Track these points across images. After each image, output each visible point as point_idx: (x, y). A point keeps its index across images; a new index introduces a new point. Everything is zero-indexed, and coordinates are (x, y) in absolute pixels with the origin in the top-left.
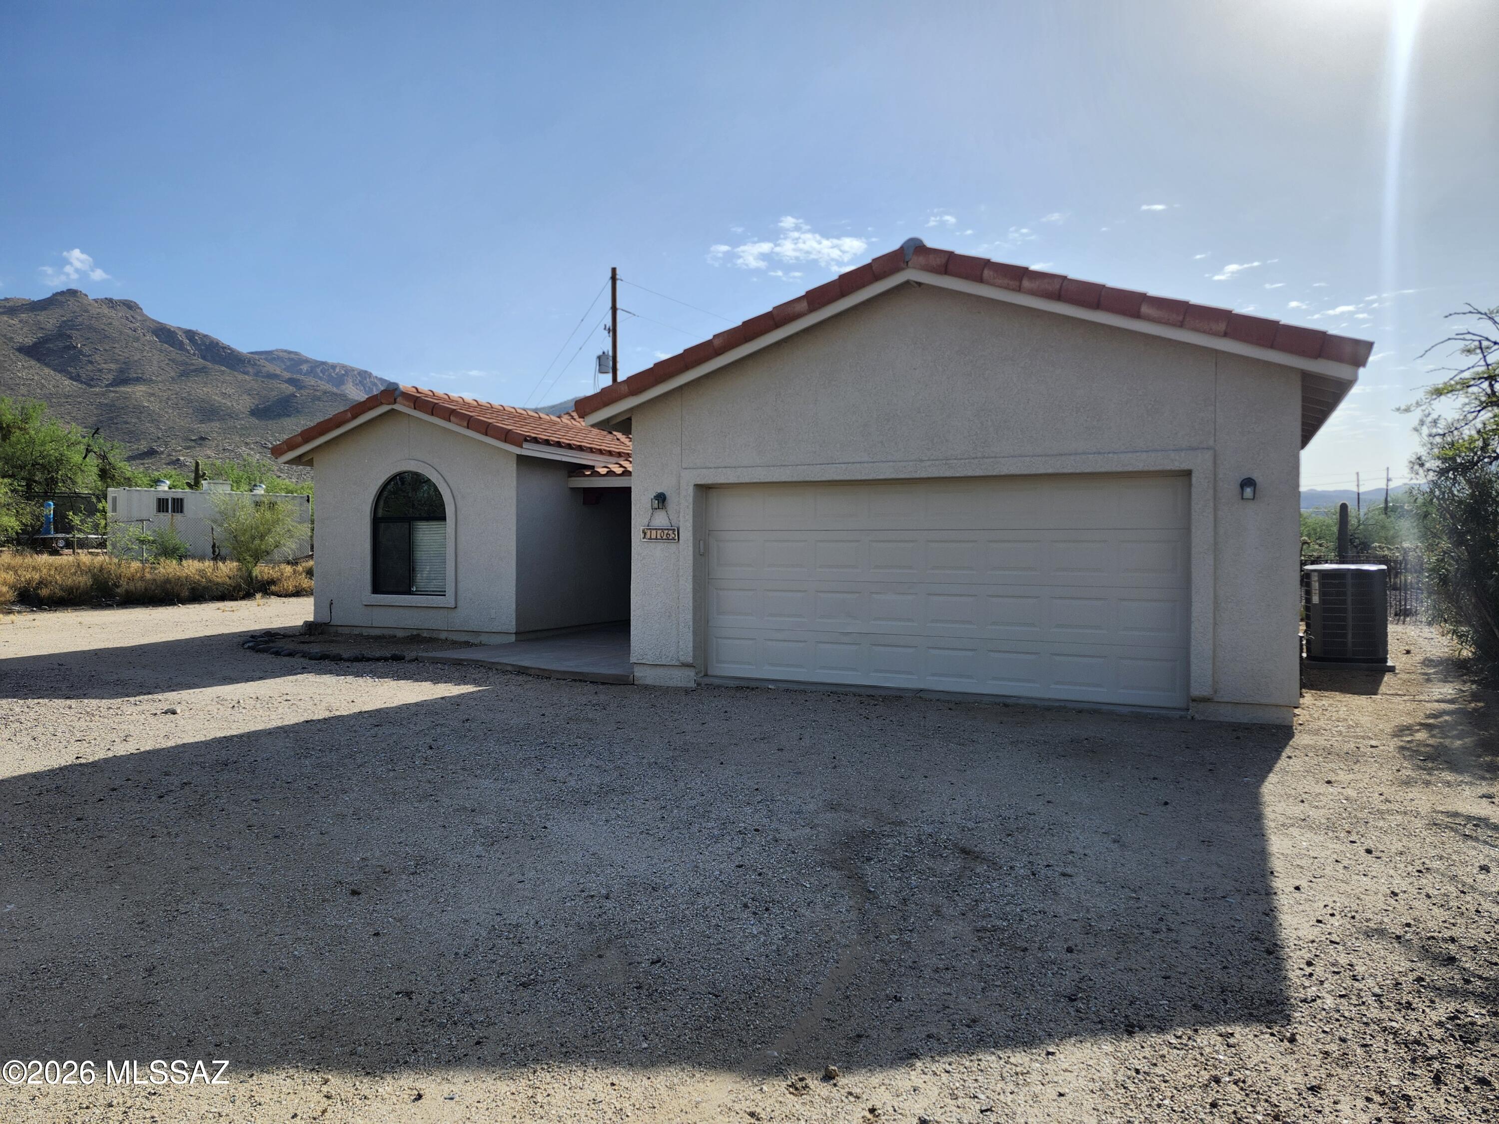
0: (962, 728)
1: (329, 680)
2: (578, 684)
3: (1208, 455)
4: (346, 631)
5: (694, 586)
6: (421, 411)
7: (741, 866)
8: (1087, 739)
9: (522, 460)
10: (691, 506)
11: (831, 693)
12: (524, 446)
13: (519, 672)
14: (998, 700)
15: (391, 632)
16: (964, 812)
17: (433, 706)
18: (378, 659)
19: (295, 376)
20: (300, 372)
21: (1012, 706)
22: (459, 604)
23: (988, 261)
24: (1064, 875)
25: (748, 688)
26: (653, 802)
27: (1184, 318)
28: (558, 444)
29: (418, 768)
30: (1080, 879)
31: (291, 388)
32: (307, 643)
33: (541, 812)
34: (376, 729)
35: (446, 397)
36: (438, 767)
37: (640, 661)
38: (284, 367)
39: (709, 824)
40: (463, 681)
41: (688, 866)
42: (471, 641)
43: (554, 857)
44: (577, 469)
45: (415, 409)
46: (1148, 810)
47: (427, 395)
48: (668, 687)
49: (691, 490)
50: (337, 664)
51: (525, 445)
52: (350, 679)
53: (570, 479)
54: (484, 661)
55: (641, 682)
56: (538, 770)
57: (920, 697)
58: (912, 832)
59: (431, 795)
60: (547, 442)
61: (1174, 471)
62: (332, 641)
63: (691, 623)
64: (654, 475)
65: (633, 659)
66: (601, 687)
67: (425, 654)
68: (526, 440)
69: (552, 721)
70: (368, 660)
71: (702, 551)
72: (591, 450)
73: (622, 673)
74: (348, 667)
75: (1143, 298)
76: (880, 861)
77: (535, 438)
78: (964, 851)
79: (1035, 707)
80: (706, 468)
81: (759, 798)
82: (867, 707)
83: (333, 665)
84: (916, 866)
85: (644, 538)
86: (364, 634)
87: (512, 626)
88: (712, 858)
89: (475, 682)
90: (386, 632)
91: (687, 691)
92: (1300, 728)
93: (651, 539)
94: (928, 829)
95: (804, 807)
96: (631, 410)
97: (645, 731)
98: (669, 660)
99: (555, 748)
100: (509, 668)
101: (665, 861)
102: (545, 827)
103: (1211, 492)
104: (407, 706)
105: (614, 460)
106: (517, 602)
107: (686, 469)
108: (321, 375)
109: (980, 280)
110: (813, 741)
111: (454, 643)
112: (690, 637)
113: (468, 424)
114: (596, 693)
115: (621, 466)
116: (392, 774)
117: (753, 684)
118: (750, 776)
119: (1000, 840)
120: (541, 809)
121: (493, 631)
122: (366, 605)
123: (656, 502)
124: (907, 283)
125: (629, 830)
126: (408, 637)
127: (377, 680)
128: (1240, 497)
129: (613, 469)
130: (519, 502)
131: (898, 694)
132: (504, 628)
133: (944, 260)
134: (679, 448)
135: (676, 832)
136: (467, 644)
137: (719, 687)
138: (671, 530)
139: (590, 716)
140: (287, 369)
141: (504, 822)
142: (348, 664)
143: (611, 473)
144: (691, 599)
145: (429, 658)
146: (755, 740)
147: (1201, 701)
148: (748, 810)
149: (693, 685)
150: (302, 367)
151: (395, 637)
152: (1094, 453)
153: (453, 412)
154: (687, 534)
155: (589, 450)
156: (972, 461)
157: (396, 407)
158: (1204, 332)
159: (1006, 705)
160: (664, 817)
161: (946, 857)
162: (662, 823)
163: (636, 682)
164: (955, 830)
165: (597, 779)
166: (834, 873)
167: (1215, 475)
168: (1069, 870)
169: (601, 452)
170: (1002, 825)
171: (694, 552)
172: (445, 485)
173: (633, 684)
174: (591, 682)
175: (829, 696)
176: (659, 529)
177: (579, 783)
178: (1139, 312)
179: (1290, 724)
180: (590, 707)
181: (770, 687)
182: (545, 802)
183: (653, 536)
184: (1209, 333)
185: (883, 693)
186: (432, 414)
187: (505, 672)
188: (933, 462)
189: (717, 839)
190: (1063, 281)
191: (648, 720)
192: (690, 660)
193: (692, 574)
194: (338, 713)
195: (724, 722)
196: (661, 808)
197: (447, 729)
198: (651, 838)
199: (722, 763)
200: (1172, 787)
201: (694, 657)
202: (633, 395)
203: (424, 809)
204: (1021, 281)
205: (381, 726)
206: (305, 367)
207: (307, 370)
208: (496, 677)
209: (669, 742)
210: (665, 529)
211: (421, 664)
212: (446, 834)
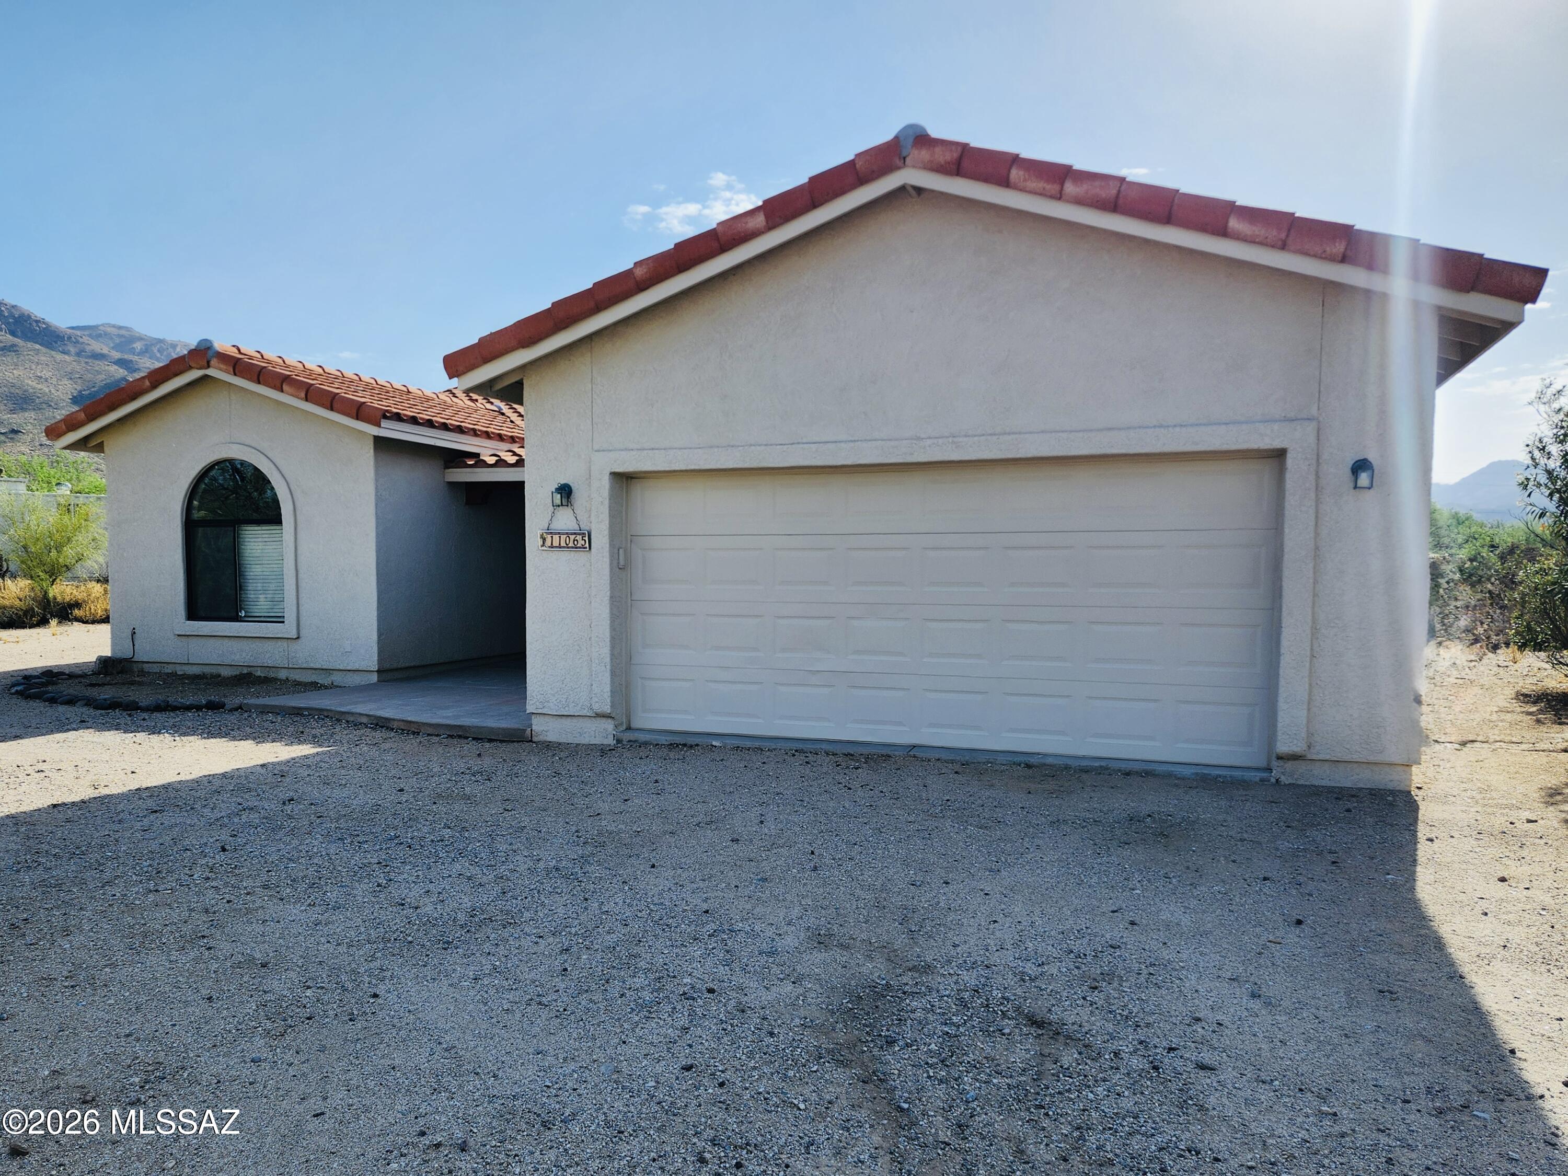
0: (979, 801)
1: (112, 738)
2: (455, 741)
3: (1311, 428)
4: (156, 669)
5: (611, 609)
6: (243, 378)
7: (688, 1068)
8: (1149, 816)
9: (381, 444)
10: (607, 502)
11: (796, 751)
12: (382, 426)
13: (377, 725)
14: (1018, 759)
15: (214, 670)
16: (1016, 945)
17: (246, 777)
18: (188, 708)
19: (126, 357)
20: (132, 352)
21: (1037, 767)
22: (302, 633)
23: (1017, 155)
24: (1202, 1067)
25: (685, 745)
26: (551, 939)
27: (1287, 236)
28: (430, 424)
29: (196, 885)
30: (1228, 1074)
31: (121, 370)
32: (99, 685)
33: (372, 965)
34: (153, 817)
35: (280, 361)
36: (226, 884)
37: (540, 711)
38: (112, 345)
39: (636, 980)
40: (298, 738)
41: (603, 1069)
42: (320, 682)
43: (383, 1057)
44: (456, 458)
45: (235, 374)
46: (1278, 934)
47: (251, 358)
48: (578, 745)
49: (606, 481)
50: (130, 715)
51: (384, 423)
52: (141, 736)
53: (447, 471)
54: (330, 711)
55: (541, 738)
56: (379, 885)
57: (914, 756)
58: (947, 986)
59: (204, 937)
60: (414, 421)
61: (1266, 450)
62: (133, 683)
63: (608, 660)
64: (555, 459)
65: (530, 709)
66: (487, 745)
67: (253, 701)
68: (385, 417)
69: (412, 800)
70: (175, 709)
71: (622, 562)
72: (475, 433)
73: (516, 726)
74: (144, 719)
75: (1230, 208)
76: (908, 1045)
77: (398, 414)
78: (1035, 1022)
79: (1067, 767)
80: (626, 449)
81: (711, 927)
82: (846, 771)
83: (124, 718)
84: (966, 1054)
85: (542, 546)
86: (179, 673)
87: (372, 662)
88: (644, 1052)
89: (315, 740)
90: (207, 670)
91: (603, 751)
92: (1420, 793)
93: (552, 547)
94: (970, 978)
95: (780, 944)
96: (523, 368)
97: (544, 814)
98: (578, 708)
99: (410, 847)
100: (364, 720)
101: (565, 1059)
102: (375, 996)
103: (1312, 477)
104: (210, 779)
105: (507, 446)
106: (379, 630)
107: (598, 451)
108: (158, 355)
109: (1004, 182)
110: (780, 826)
111: (298, 684)
112: (606, 678)
113: (306, 395)
114: (479, 755)
115: (515, 454)
116: (151, 897)
117: (691, 741)
118: (695, 886)
119: (1084, 998)
120: (373, 958)
121: (349, 668)
122: (178, 635)
123: (559, 496)
124: (903, 189)
125: (511, 997)
126: (236, 676)
127: (177, 738)
128: (1352, 485)
129: (503, 458)
130: (379, 499)
131: (884, 752)
132: (363, 665)
133: (956, 155)
134: (589, 422)
135: (584, 999)
136: (315, 686)
137: (646, 744)
138: (579, 534)
139: (468, 790)
140: (116, 348)
141: (309, 987)
142: (146, 715)
143: (500, 463)
144: (608, 627)
145: (257, 706)
146: (698, 825)
147: (1288, 759)
148: (696, 951)
149: (611, 741)
150: (135, 346)
151: (220, 676)
152: (1155, 427)
153: (286, 379)
154: (601, 539)
155: (472, 432)
156: (989, 438)
157: (210, 372)
158: (1315, 256)
159: (1028, 766)
160: (566, 970)
161: (1009, 1034)
162: (563, 980)
163: (535, 739)
164: (1011, 980)
165: (466, 900)
166: (840, 1074)
167: (1318, 455)
168: (1207, 1057)
169: (487, 435)
170: (1078, 968)
171: (611, 564)
172: (279, 476)
173: (531, 741)
174: (474, 739)
175: (794, 755)
176: (563, 534)
177: (439, 907)
178: (1225, 226)
179: (1407, 789)
180: (468, 777)
181: (714, 743)
182: (381, 946)
183: (556, 543)
184: (1321, 258)
185: (865, 751)
186: (259, 383)
187: (357, 725)
188: (935, 441)
189: (648, 1010)
190: (1121, 184)
191: (549, 795)
192: (607, 709)
193: (608, 593)
194: (106, 791)
195: (655, 797)
196: (561, 952)
197: (257, 815)
198: (545, 1014)
199: (653, 866)
200: (1294, 892)
201: (613, 706)
202: (523, 347)
203: (184, 964)
204: (1062, 184)
205: (161, 811)
206: (138, 346)
207: (141, 349)
208: (345, 732)
209: (577, 831)
210: (572, 534)
211: (246, 715)
212: (210, 1013)
